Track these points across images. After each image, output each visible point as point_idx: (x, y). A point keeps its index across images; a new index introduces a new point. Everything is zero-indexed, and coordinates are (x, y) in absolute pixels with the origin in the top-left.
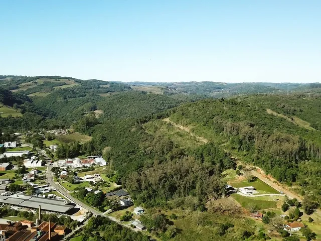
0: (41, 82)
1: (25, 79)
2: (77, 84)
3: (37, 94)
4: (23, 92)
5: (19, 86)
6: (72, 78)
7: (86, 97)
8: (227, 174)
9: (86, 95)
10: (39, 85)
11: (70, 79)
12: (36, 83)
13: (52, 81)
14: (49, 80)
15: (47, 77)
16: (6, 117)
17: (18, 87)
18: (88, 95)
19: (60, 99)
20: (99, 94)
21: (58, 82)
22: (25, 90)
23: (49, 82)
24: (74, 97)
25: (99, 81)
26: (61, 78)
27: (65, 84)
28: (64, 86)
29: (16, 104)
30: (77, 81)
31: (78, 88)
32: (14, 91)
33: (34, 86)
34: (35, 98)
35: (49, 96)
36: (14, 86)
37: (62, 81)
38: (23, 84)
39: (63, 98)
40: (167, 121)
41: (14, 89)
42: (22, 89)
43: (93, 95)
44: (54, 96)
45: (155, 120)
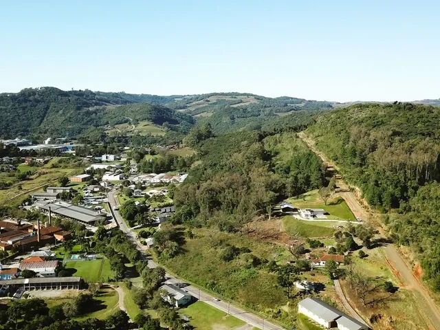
0: (213, 100)
1: (197, 98)
2: (256, 101)
3: (204, 115)
4: (190, 112)
5: (188, 105)
6: (252, 95)
7: (259, 117)
8: (310, 195)
9: (259, 115)
10: (211, 104)
11: (248, 95)
12: (209, 101)
13: (228, 98)
14: (224, 98)
15: (222, 94)
16: (144, 135)
17: (186, 106)
18: (262, 115)
19: (226, 120)
20: (279, 114)
21: (233, 99)
22: (192, 109)
23: (222, 100)
24: (243, 117)
25: (292, 98)
26: (238, 94)
27: (241, 102)
28: (239, 105)
29: (167, 123)
30: (258, 98)
31: (253, 106)
32: (181, 111)
33: (204, 105)
34: (199, 119)
35: (214, 116)
36: (182, 105)
37: (239, 98)
38: (194, 103)
39: (229, 118)
40: (301, 134)
41: (181, 108)
42: (190, 109)
43: (269, 114)
44: (220, 116)
45: (285, 133)
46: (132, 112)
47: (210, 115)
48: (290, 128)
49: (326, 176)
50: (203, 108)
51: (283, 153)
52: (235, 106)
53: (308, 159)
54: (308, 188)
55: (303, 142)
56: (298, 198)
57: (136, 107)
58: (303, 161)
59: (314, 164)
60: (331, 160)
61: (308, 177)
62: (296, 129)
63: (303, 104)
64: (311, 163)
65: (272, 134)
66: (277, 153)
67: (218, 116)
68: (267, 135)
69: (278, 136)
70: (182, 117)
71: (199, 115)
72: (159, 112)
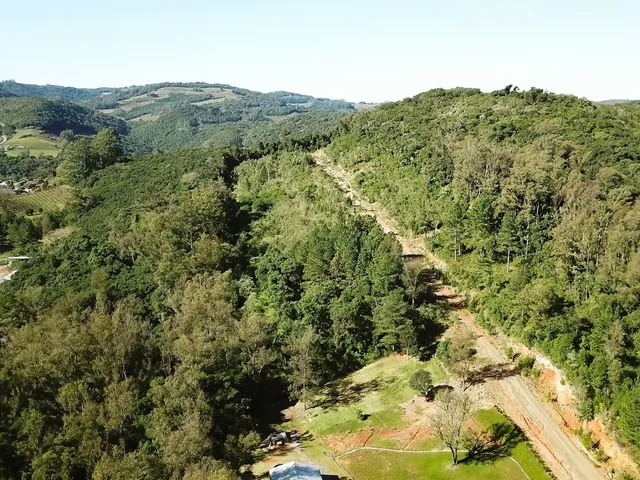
0: (163, 93)
1: (137, 91)
2: (235, 97)
3: (145, 118)
4: (123, 114)
5: (121, 102)
6: (229, 87)
7: (240, 122)
9: (241, 119)
10: (160, 101)
11: (222, 87)
12: (156, 96)
13: (189, 92)
14: (181, 91)
15: (180, 85)
16: (16, 156)
17: (117, 104)
18: (245, 120)
19: (183, 126)
20: (270, 117)
21: (198, 93)
22: (127, 109)
23: (179, 95)
24: (213, 122)
25: (292, 94)
26: (207, 86)
27: (211, 97)
28: (206, 102)
29: (70, 131)
30: (238, 92)
31: (228, 104)
32: (106, 112)
33: (148, 103)
34: (137, 125)
35: (162, 120)
36: (109, 102)
37: (207, 91)
38: (131, 99)
39: (187, 123)
40: (319, 155)
41: (107, 107)
42: (123, 108)
43: (257, 118)
44: (172, 120)
45: (284, 152)
46: (8, 111)
47: (156, 118)
48: (294, 142)
49: (418, 303)
50: (144, 107)
51: (281, 208)
52: (199, 104)
53: (359, 244)
54: (365, 350)
55: (326, 176)
56: (334, 399)
57: (14, 104)
58: (343, 250)
59: (381, 259)
60: (411, 232)
61: (365, 308)
62: (307, 145)
63: (309, 104)
64: (369, 258)
65: (255, 156)
66: (265, 207)
67: (169, 121)
68: (244, 158)
69: (267, 159)
70: (106, 122)
71: (137, 119)
72: (57, 112)
